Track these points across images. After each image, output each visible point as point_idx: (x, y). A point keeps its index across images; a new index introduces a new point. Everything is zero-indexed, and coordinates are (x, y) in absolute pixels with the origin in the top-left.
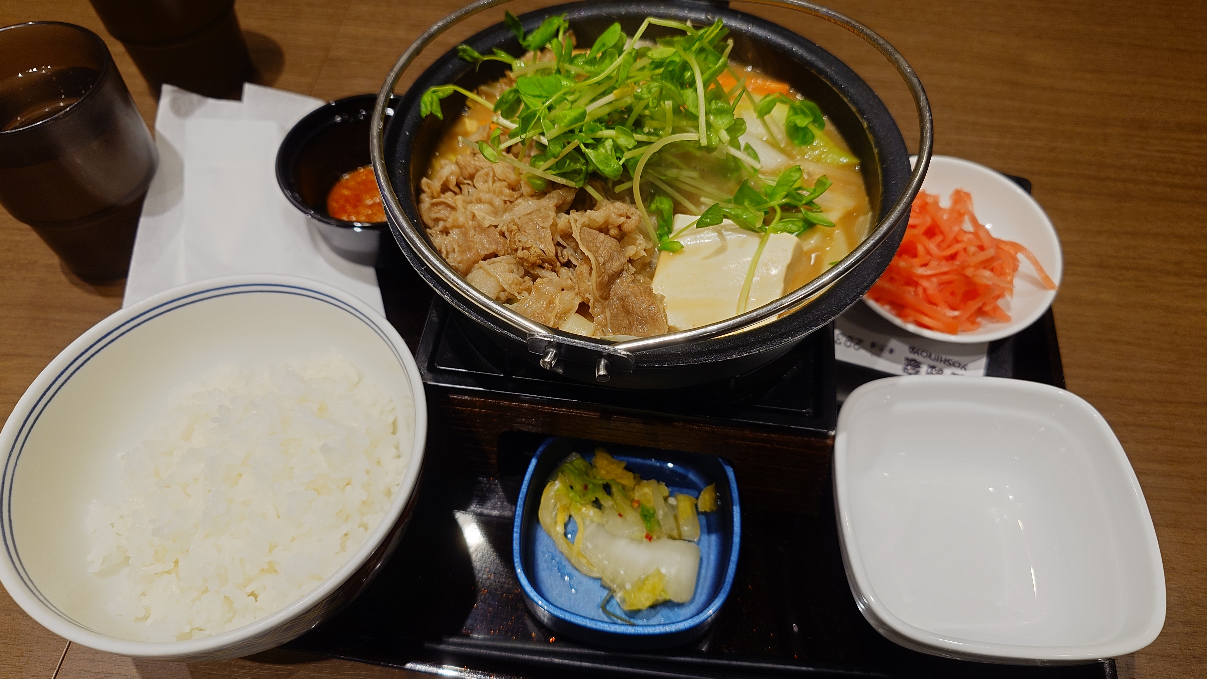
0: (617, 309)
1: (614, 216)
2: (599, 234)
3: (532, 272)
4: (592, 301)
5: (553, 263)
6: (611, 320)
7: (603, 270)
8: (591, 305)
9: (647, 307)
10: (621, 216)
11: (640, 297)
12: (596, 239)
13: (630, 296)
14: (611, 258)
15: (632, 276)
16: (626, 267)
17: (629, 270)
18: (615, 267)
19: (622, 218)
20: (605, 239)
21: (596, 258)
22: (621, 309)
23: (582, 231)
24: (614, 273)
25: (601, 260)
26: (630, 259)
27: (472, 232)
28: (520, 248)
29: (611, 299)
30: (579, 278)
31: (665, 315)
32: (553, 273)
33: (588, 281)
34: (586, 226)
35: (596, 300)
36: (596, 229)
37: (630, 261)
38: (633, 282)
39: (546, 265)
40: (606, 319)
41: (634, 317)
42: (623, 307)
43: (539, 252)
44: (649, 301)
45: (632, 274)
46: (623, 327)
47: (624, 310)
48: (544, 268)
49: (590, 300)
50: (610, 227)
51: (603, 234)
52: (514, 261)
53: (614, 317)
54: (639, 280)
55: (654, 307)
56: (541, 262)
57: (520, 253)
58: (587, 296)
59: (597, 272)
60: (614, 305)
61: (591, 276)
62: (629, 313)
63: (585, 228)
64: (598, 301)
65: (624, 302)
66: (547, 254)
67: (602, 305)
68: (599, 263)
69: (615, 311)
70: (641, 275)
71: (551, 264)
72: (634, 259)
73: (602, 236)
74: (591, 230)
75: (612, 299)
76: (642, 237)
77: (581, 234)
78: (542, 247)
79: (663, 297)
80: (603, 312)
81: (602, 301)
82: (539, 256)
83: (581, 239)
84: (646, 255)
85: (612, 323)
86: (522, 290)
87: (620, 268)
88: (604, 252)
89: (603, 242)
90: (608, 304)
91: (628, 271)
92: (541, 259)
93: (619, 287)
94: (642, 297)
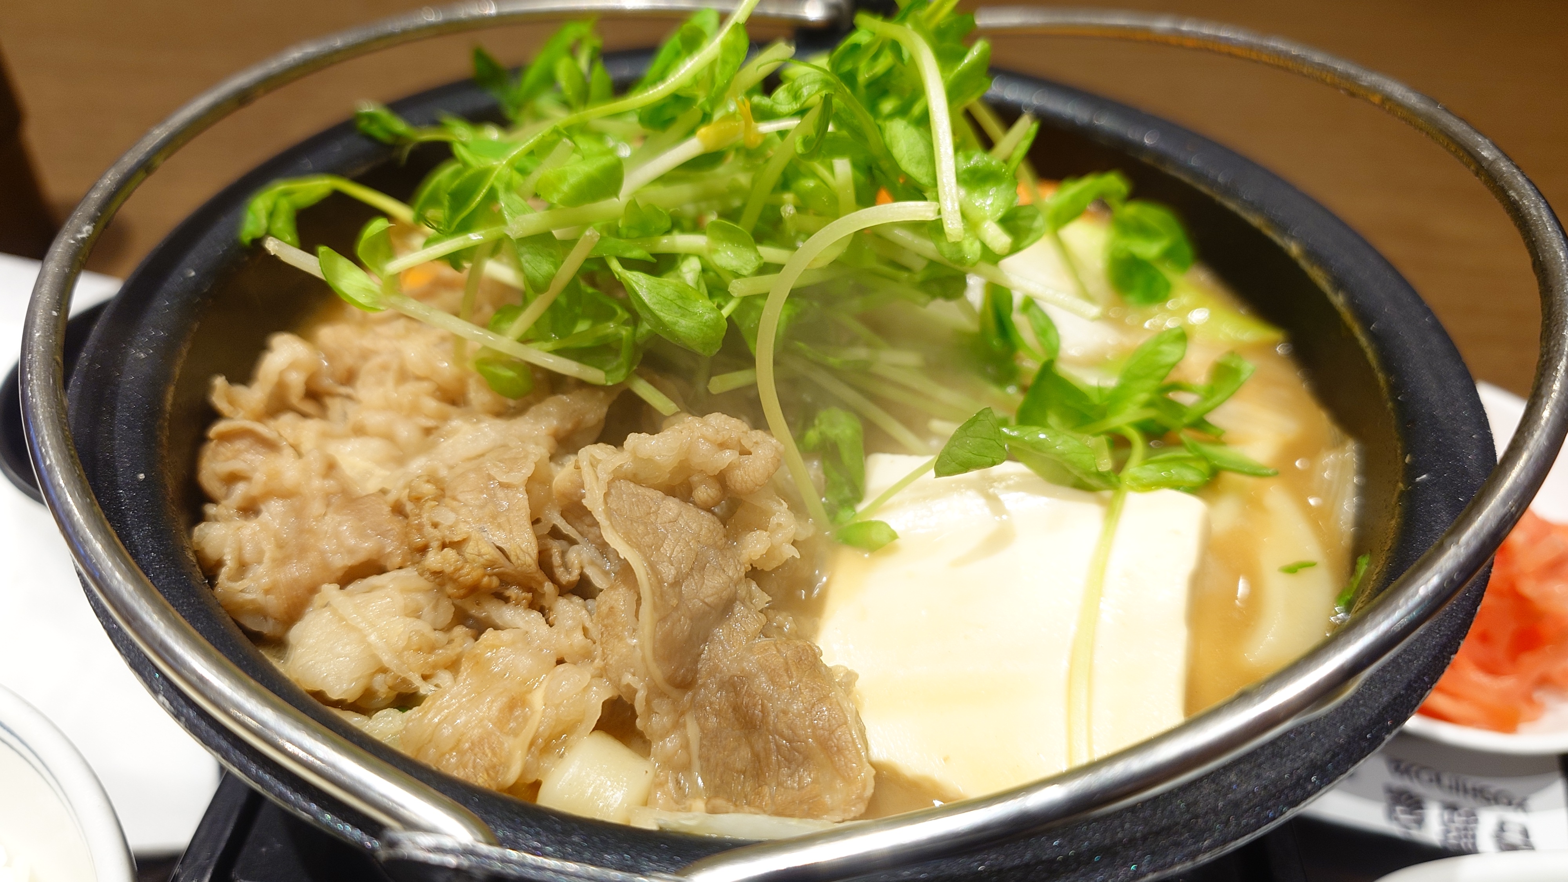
0: (718, 714)
1: (704, 447)
2: (663, 499)
3: (473, 612)
4: (641, 695)
5: (534, 586)
6: (700, 749)
7: (674, 602)
8: (639, 705)
9: (806, 708)
10: (723, 446)
11: (786, 678)
12: (656, 513)
13: (756, 676)
14: (698, 566)
15: (762, 617)
16: (742, 591)
17: (751, 599)
18: (710, 592)
19: (728, 453)
20: (679, 514)
21: (653, 567)
22: (730, 714)
23: (613, 491)
24: (707, 608)
25: (669, 572)
26: (754, 569)
27: (316, 507)
28: (435, 544)
29: (702, 686)
30: (606, 626)
31: (860, 730)
32: (535, 615)
33: (632, 636)
34: (626, 478)
35: (655, 692)
36: (656, 487)
37: (755, 573)
38: (765, 632)
39: (513, 592)
40: (686, 746)
41: (767, 742)
42: (736, 709)
43: (489, 553)
44: (812, 690)
45: (761, 611)
46: (737, 772)
47: (737, 719)
48: (506, 600)
49: (635, 691)
50: (695, 478)
51: (677, 500)
52: (423, 583)
53: (710, 738)
54: (780, 628)
55: (828, 710)
56: (495, 582)
57: (434, 559)
58: (628, 678)
59: (655, 607)
60: (711, 704)
61: (638, 620)
62: (754, 727)
63: (623, 485)
64: (662, 695)
65: (737, 694)
66: (513, 558)
67: (673, 703)
68: (660, 582)
69: (713, 721)
70: (784, 614)
71: (529, 589)
72: (767, 569)
73: (672, 506)
74: (641, 490)
75: (704, 685)
76: (785, 505)
77: (610, 500)
78: (500, 538)
79: (851, 677)
80: (678, 725)
81: (675, 693)
82: (491, 564)
83: (609, 512)
84: (798, 556)
85: (705, 759)
86: (435, 667)
87: (725, 594)
88: (677, 548)
89: (674, 521)
90: (693, 698)
91: (748, 603)
92: (497, 575)
93: (725, 650)
94: (790, 677)
